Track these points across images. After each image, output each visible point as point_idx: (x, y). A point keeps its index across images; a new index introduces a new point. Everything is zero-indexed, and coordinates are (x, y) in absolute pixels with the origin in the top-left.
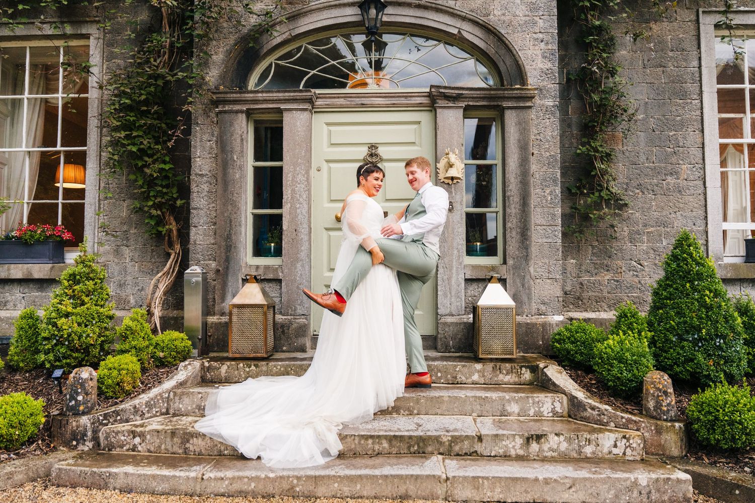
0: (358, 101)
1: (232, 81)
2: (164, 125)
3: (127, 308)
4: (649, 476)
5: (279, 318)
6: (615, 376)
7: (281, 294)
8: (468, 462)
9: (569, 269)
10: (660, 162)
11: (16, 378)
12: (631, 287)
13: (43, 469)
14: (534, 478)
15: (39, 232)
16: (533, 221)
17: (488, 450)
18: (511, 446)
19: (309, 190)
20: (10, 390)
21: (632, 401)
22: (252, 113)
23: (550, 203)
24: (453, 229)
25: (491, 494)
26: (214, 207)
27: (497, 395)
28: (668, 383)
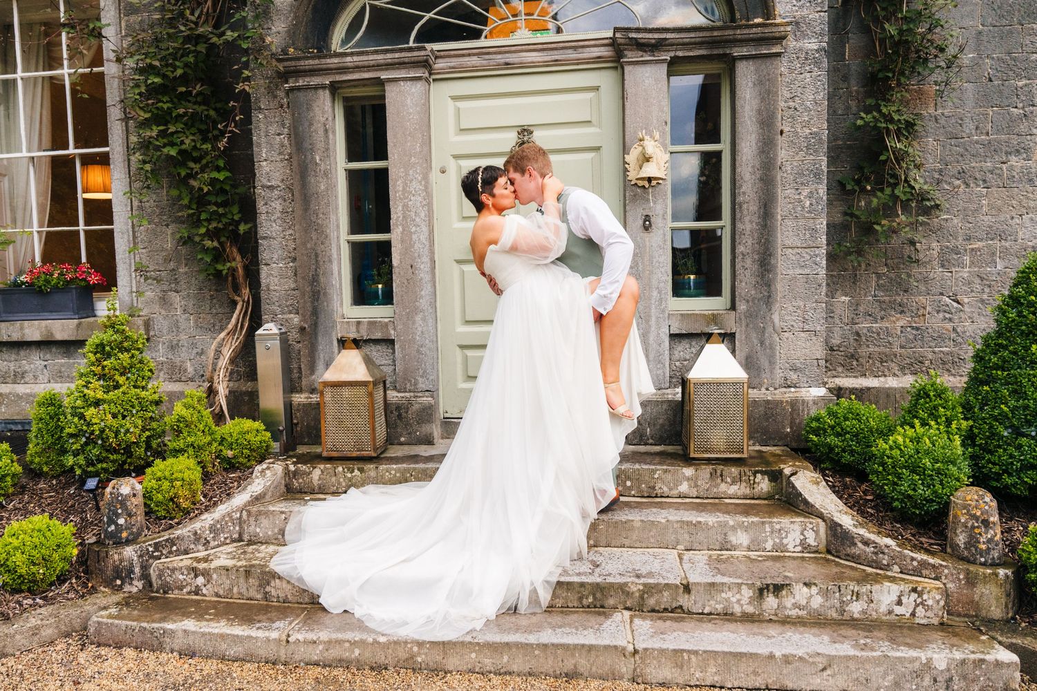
0: (500, 59)
1: (307, 39)
2: (212, 113)
3: (183, 378)
4: (950, 656)
5: (393, 395)
6: (903, 494)
7: (394, 361)
8: (668, 623)
9: (838, 311)
10: (998, 132)
11: (40, 486)
12: (941, 337)
13: (79, 620)
14: (767, 653)
15: (56, 275)
16: (779, 241)
17: (700, 605)
18: (734, 600)
19: (430, 205)
20: (32, 505)
21: (930, 529)
22: (339, 88)
23: (809, 212)
24: (651, 257)
25: (701, 675)
26: (291, 235)
27: (715, 520)
28: (990, 507)
